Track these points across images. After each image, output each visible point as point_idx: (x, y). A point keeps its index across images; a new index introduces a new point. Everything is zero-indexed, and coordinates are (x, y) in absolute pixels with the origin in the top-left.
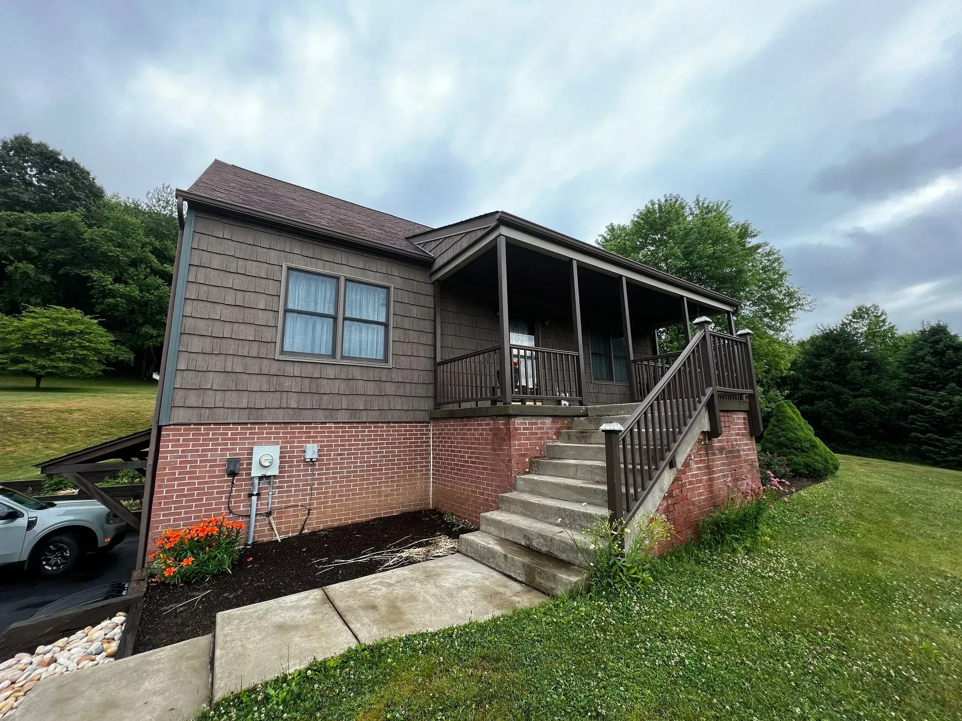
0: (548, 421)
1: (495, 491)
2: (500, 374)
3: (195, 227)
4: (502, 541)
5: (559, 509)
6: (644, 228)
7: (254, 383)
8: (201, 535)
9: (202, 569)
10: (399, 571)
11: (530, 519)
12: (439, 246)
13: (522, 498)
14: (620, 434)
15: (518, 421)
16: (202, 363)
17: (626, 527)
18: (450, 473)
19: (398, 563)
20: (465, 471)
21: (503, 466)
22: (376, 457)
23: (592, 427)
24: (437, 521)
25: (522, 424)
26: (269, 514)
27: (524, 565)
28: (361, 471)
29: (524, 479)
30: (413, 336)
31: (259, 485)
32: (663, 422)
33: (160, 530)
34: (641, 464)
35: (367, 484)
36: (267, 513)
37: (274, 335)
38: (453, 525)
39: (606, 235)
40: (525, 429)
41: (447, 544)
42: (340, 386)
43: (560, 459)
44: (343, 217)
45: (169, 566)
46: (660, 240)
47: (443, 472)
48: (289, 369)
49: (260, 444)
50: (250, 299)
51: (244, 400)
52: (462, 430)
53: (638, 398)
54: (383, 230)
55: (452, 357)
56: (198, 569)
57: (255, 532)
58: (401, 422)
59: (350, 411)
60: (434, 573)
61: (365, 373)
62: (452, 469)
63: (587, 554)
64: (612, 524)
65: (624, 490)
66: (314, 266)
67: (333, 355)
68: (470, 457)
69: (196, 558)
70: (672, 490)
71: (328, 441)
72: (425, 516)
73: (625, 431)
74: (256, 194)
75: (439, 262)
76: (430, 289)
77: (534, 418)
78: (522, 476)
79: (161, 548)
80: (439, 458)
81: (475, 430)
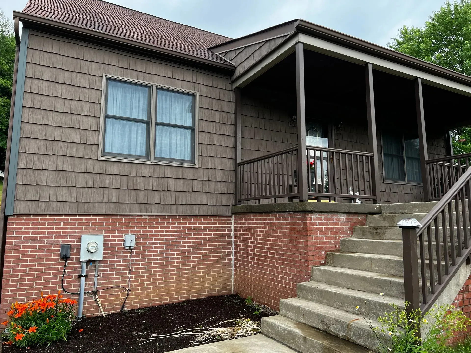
0: (343, 217)
1: (292, 280)
2: (297, 174)
3: (29, 43)
4: (302, 325)
5: (355, 298)
6: (438, 29)
7: (81, 180)
8: (42, 308)
9: (44, 336)
10: (209, 346)
11: (327, 307)
12: (240, 54)
13: (320, 287)
14: (418, 230)
15: (314, 217)
16: (37, 163)
17: (423, 317)
18: (250, 262)
19: (207, 340)
20: (264, 261)
21: (300, 258)
22: (185, 246)
23: (385, 223)
24: (239, 305)
25: (318, 219)
26: (95, 293)
27: (323, 347)
28: (172, 259)
29: (320, 270)
30: (217, 140)
31: (87, 268)
32: (461, 219)
33: (9, 303)
34: (438, 260)
35: (177, 270)
36: (93, 292)
37: (96, 138)
38: (254, 310)
39: (398, 38)
40: (321, 224)
41: (250, 325)
42: (153, 184)
43: (354, 253)
44: (152, 31)
45: (19, 333)
46: (456, 41)
47: (244, 261)
48: (110, 168)
49: (87, 233)
50: (76, 107)
51: (74, 195)
52: (261, 223)
53: (432, 197)
54: (189, 42)
55: (251, 158)
56: (40, 336)
57: (84, 308)
58: (207, 216)
59: (162, 206)
60: (240, 350)
61: (175, 172)
62: (252, 259)
63: (383, 340)
64: (408, 314)
65: (420, 283)
66: (129, 76)
67: (147, 157)
68: (269, 249)
69: (39, 327)
70: (468, 286)
71: (143, 232)
72: (228, 300)
73: (423, 227)
74: (77, 12)
75: (240, 71)
76: (231, 96)
77: (329, 214)
78: (318, 268)
79: (11, 317)
80: (240, 249)
81: (273, 224)
